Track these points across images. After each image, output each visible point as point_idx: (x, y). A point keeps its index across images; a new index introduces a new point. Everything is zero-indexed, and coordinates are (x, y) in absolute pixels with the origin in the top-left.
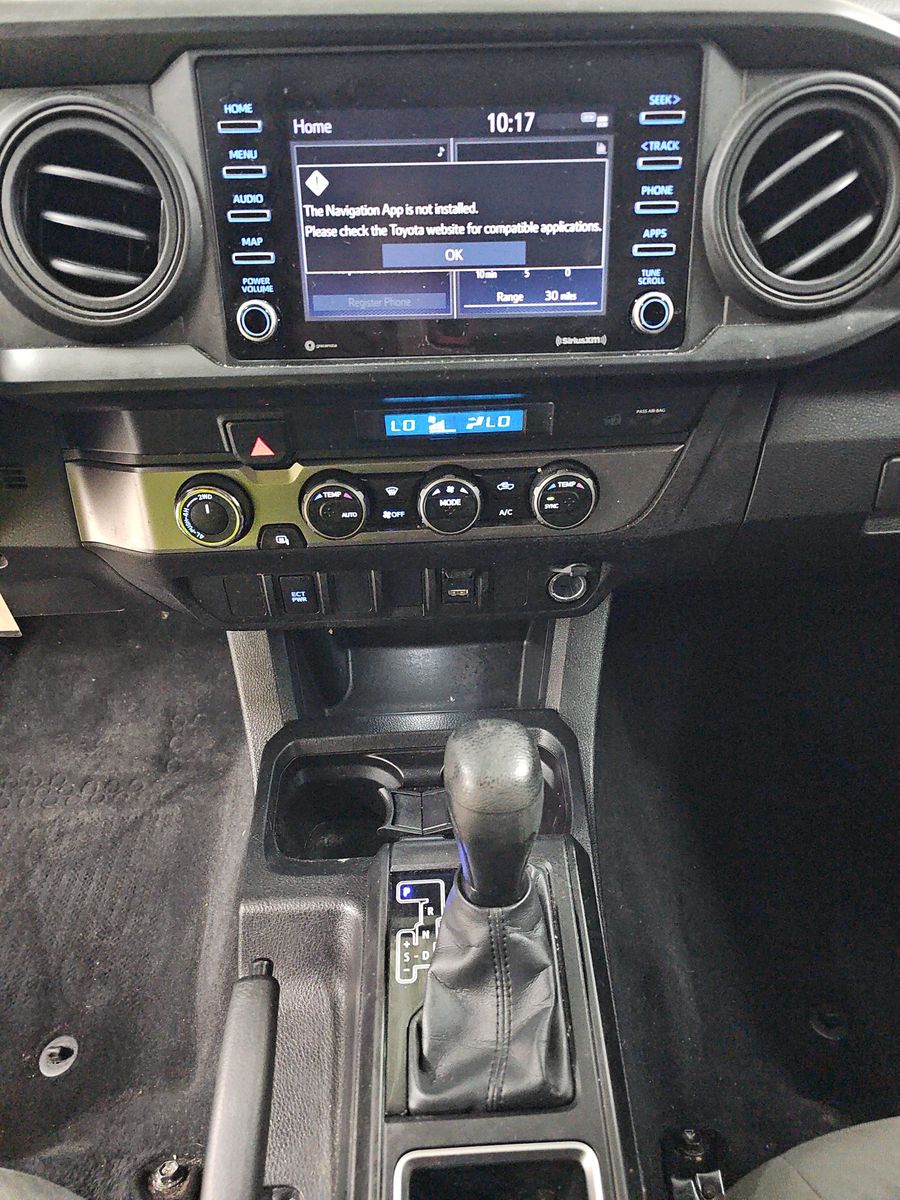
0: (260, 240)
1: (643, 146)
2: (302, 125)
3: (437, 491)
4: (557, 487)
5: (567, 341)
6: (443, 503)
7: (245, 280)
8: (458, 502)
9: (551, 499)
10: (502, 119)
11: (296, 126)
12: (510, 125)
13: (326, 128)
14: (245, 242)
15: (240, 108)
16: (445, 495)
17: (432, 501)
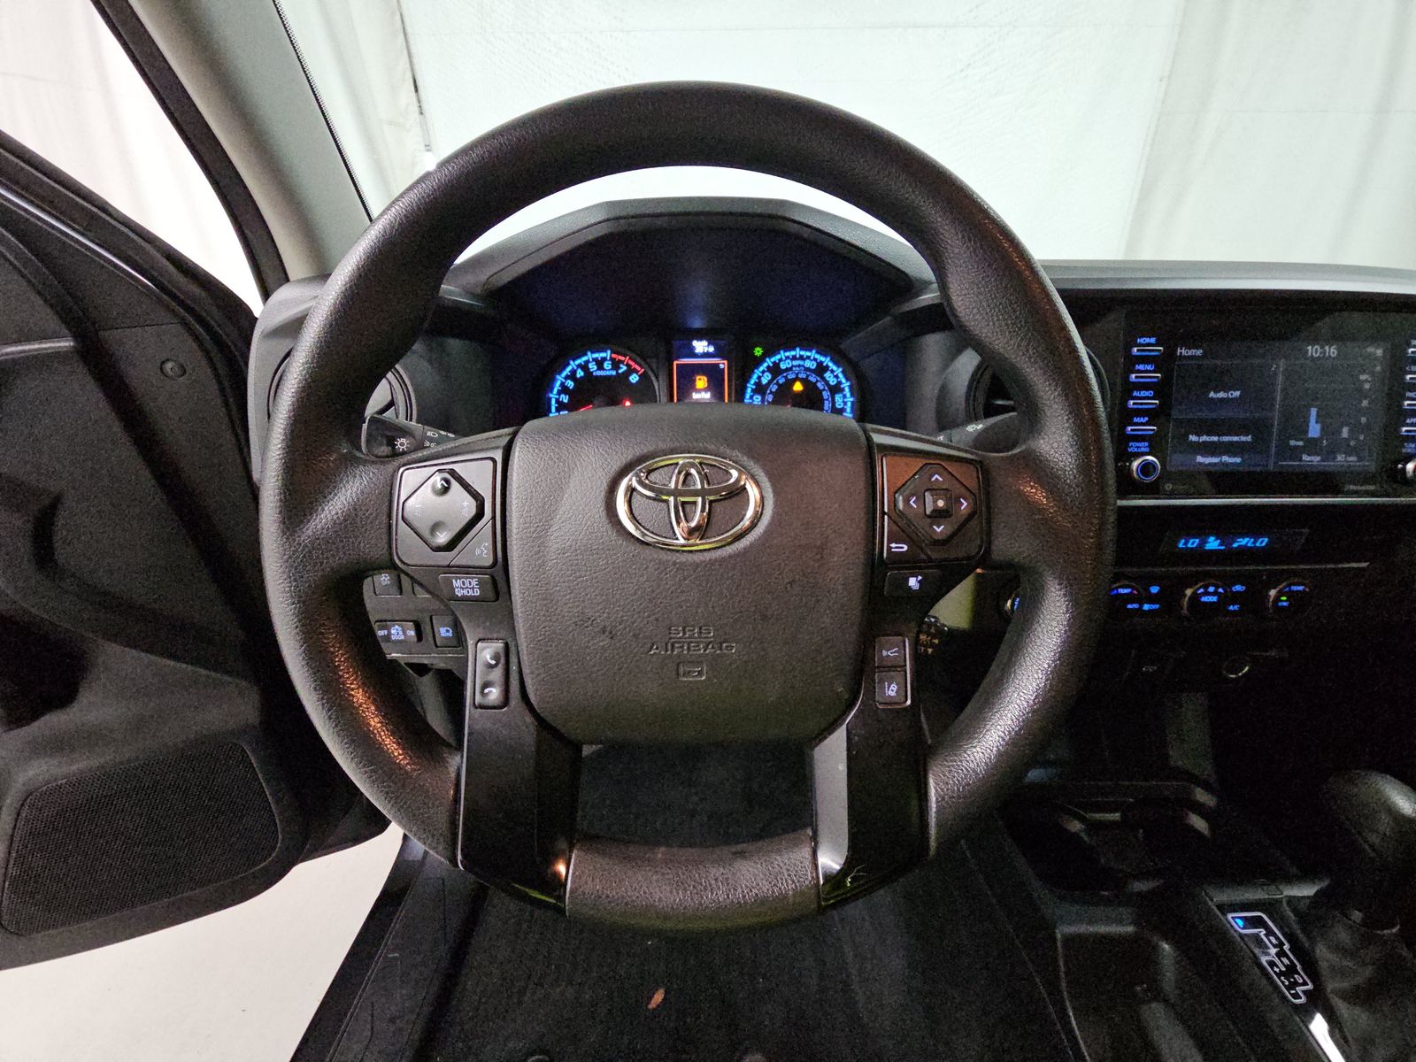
0: (1146, 419)
1: (1407, 368)
2: (1183, 351)
3: (1202, 590)
4: (1290, 591)
5: (1352, 487)
6: (1204, 599)
7: (1131, 444)
8: (1214, 599)
9: (1284, 598)
10: (1317, 349)
11: (1179, 351)
12: (1321, 353)
13: (1199, 352)
14: (1136, 420)
15: (1148, 340)
16: (1207, 593)
17: (1195, 597)
